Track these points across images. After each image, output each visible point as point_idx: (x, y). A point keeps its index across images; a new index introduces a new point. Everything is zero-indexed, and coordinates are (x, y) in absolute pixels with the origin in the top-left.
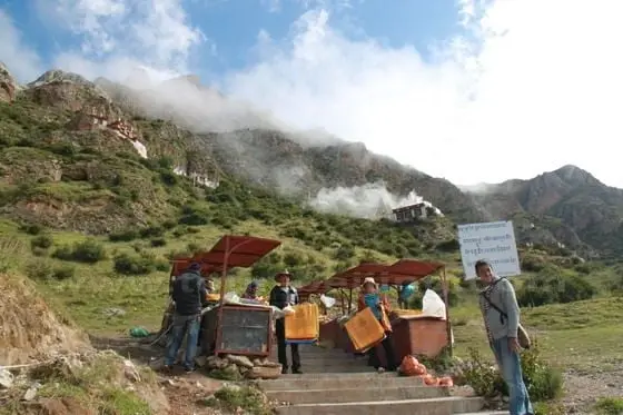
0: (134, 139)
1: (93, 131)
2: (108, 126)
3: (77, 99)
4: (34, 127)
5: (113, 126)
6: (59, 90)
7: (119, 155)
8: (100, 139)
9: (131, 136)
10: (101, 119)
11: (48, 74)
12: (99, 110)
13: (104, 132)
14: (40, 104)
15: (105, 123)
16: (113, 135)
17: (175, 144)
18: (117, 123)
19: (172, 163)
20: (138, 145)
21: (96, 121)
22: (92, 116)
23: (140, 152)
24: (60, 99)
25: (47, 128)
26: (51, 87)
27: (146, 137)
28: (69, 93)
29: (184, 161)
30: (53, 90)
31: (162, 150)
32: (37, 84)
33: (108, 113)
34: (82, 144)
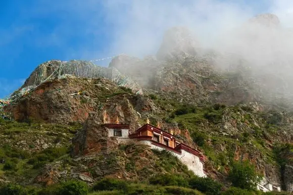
0: (178, 149)
1: (108, 151)
2: (131, 136)
3: (83, 101)
4: (21, 162)
5: (140, 134)
6: (53, 94)
7: (154, 182)
8: (121, 161)
9: (172, 144)
10: (118, 129)
11: (38, 71)
12: (113, 114)
13: (126, 148)
14: (29, 122)
15: (125, 133)
16: (142, 150)
17: (251, 140)
18: (145, 128)
19: (251, 175)
20: (186, 157)
21: (111, 133)
22: (104, 127)
23: (190, 168)
24: (57, 108)
25: (40, 159)
26: (41, 91)
27: (199, 140)
28: (70, 94)
29: (273, 166)
30: (44, 96)
31: (231, 156)
32: (23, 92)
33: (128, 114)
34: (94, 175)
